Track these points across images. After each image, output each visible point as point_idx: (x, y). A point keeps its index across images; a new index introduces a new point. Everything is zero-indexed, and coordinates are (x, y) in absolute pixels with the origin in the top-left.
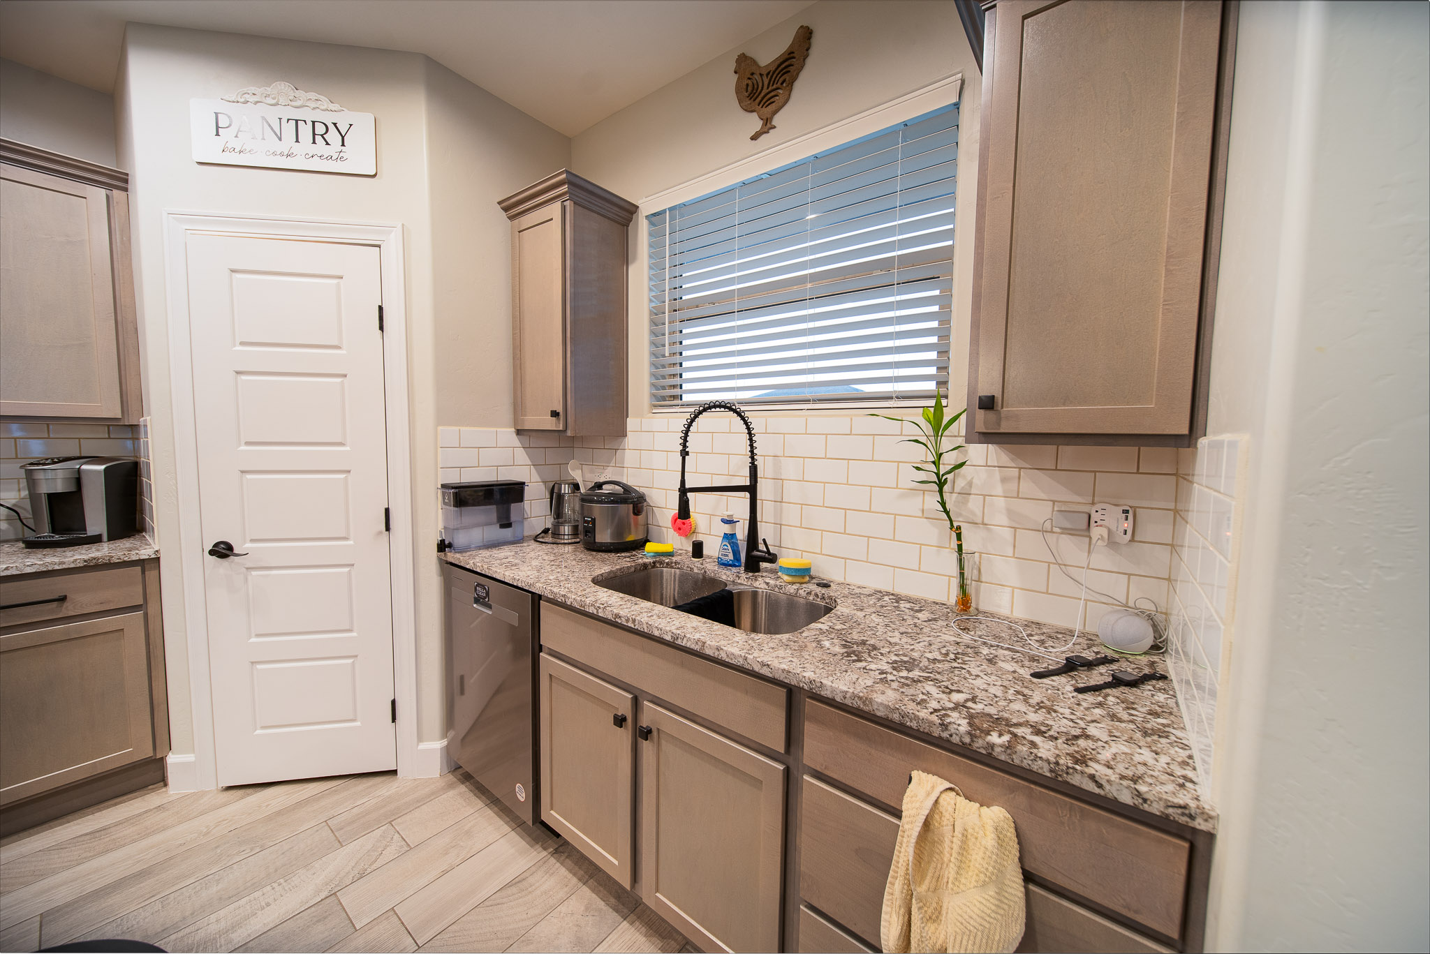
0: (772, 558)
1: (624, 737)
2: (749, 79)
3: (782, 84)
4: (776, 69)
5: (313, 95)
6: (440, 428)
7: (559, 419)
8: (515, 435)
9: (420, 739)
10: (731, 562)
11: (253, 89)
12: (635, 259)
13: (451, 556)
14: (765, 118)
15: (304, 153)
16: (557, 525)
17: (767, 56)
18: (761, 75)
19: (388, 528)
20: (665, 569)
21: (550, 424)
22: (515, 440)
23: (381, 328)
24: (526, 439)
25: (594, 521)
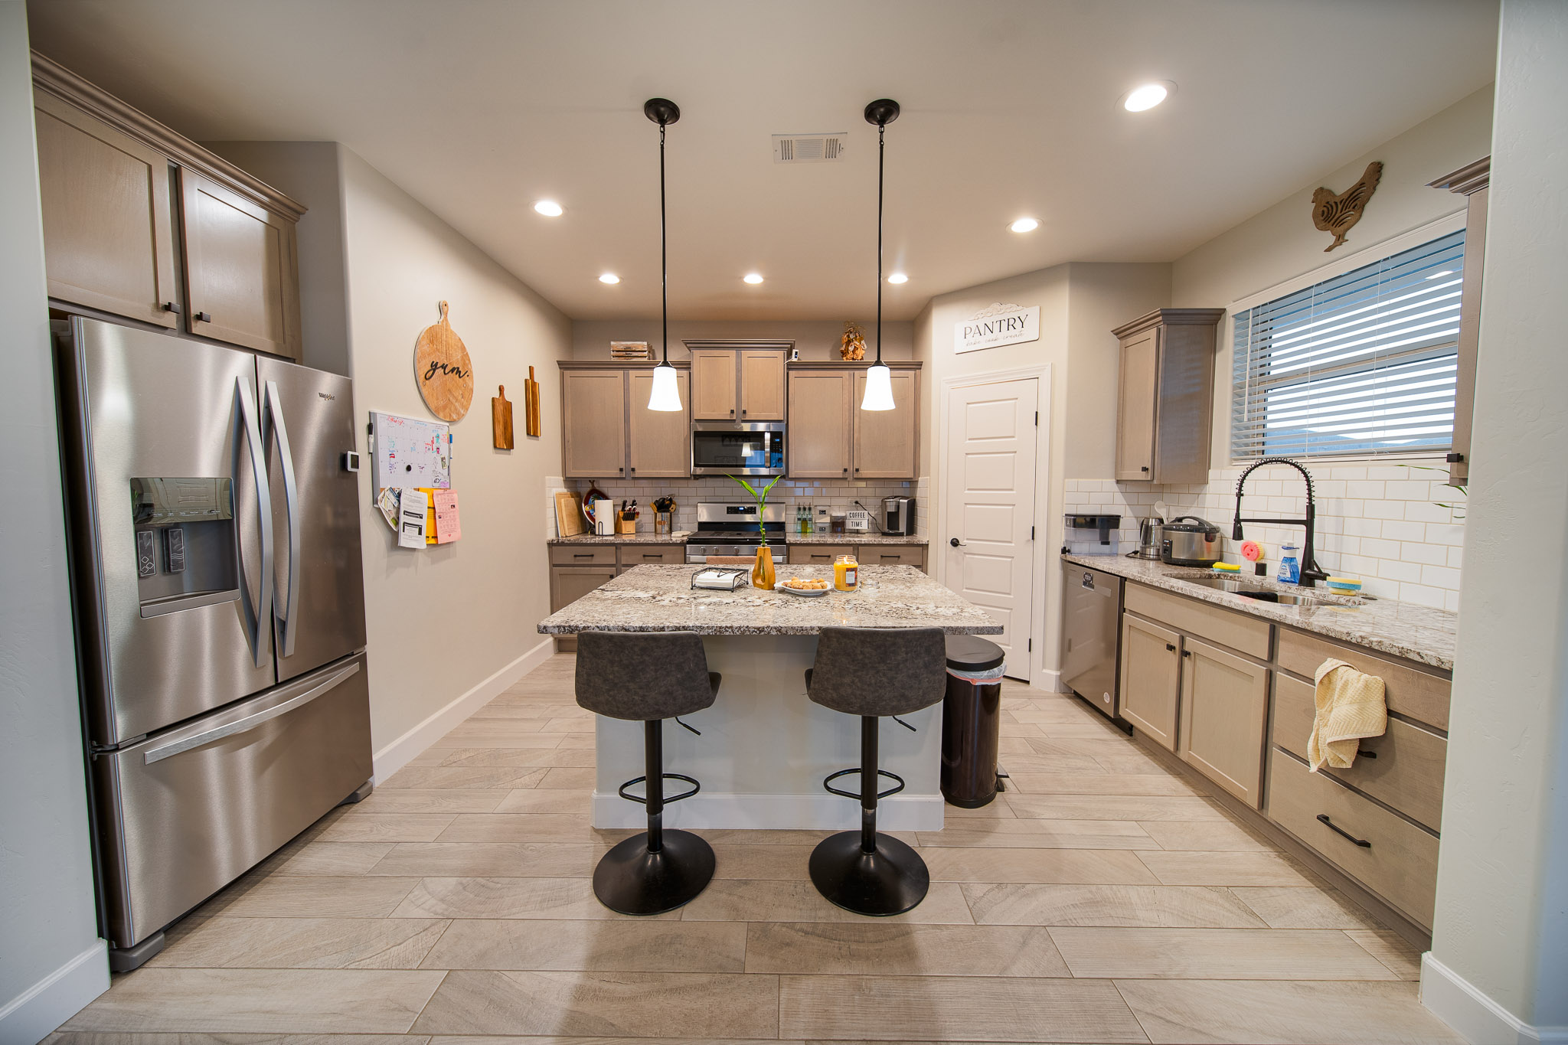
0: (1323, 577)
1: (1173, 658)
2: (1325, 206)
3: (1354, 208)
4: (1349, 197)
5: (1009, 305)
6: (1066, 480)
7: (1148, 473)
8: (1115, 484)
9: (1044, 667)
10: (1288, 579)
11: (982, 311)
12: (1221, 348)
13: (1069, 557)
14: (1338, 235)
15: (1004, 337)
16: (1144, 548)
17: (1341, 187)
18: (1336, 203)
19: (1033, 538)
20: (1226, 581)
21: (1142, 476)
22: (1115, 487)
23: (1036, 424)
24: (1123, 487)
25: (1171, 543)
